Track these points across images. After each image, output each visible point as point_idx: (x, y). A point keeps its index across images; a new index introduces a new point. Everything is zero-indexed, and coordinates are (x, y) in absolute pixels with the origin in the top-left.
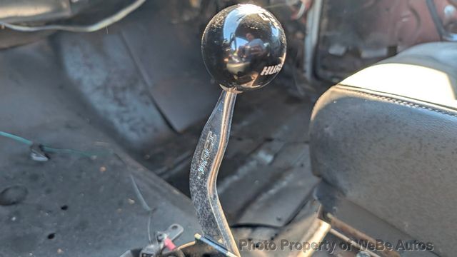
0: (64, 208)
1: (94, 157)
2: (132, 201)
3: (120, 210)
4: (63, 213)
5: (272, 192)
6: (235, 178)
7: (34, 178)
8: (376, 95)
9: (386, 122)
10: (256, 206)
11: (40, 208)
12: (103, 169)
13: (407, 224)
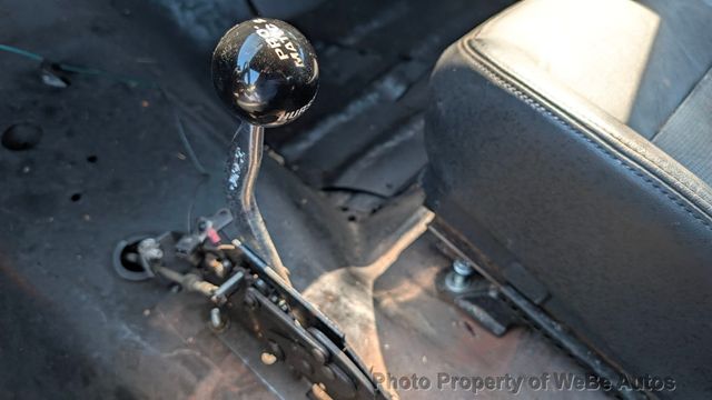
0: (92, 159)
1: (133, 84)
2: (182, 157)
3: (165, 168)
4: (90, 166)
5: (390, 144)
6: (343, 118)
7: (50, 111)
8: (502, 78)
9: (505, 119)
10: (363, 164)
11: (59, 156)
12: (145, 104)
13: (510, 241)
